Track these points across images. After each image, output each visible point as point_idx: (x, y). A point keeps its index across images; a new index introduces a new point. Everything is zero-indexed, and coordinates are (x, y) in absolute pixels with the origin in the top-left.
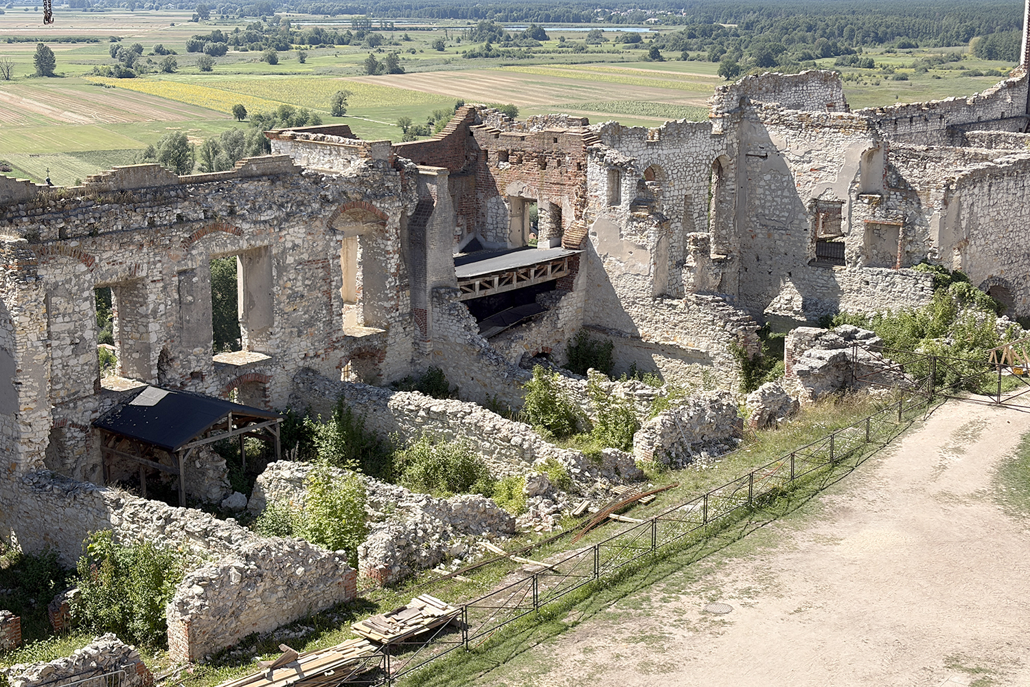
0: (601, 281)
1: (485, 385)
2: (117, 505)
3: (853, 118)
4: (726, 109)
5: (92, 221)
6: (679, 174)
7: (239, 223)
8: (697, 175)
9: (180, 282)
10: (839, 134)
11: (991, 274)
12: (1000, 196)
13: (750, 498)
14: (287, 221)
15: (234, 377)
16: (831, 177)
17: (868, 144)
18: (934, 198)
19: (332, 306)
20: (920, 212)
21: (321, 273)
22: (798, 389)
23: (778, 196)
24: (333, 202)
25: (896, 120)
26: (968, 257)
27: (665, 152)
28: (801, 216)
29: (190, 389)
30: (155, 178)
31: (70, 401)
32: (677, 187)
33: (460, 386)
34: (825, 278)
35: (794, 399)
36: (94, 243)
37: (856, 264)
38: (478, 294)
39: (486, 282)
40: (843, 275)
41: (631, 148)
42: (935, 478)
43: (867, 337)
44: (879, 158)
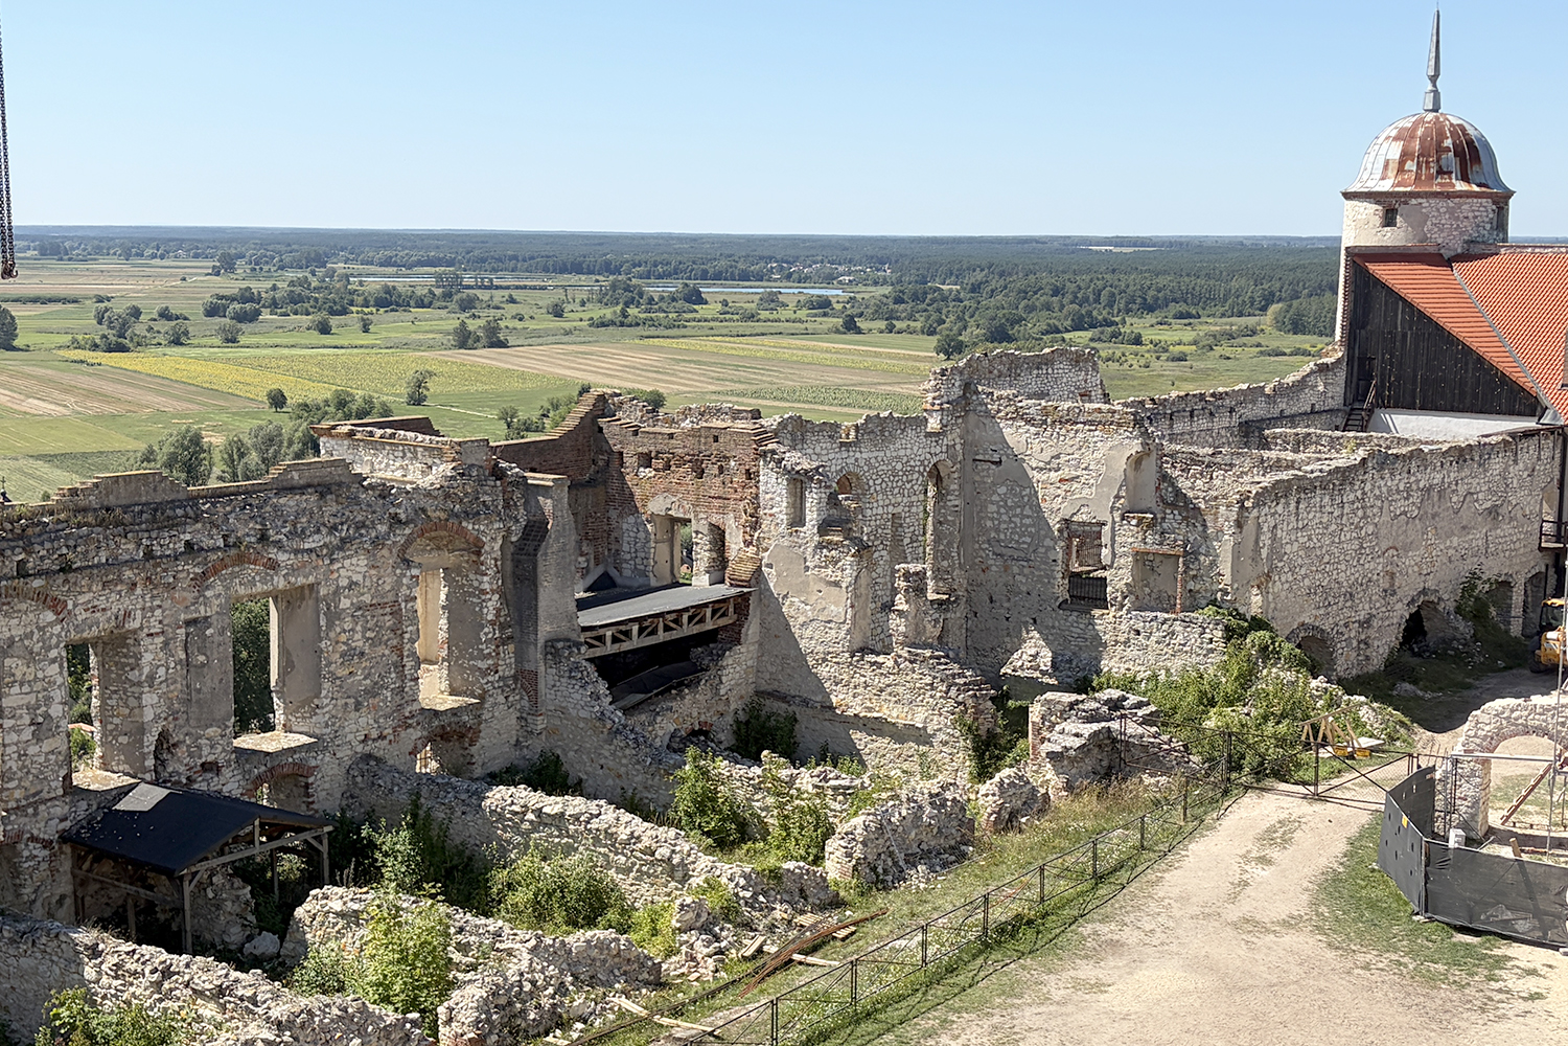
0: (780, 632)
1: (619, 776)
2: (94, 952)
3: (1115, 412)
4: (945, 399)
5: (64, 551)
6: (884, 485)
7: (273, 553)
8: (908, 486)
9: (187, 635)
10: (1097, 433)
11: (1302, 620)
12: (1311, 516)
13: (985, 929)
14: (341, 549)
15: (263, 768)
16: (1086, 491)
17: (1135, 446)
18: (1226, 517)
19: (404, 668)
20: (1206, 538)
21: (389, 621)
22: (1048, 777)
23: (1017, 516)
24: (406, 523)
25: (1171, 415)
26: (1271, 597)
27: (865, 456)
28: (1048, 542)
29: (200, 786)
30: (155, 490)
31: (29, 805)
32: (881, 503)
33: (584, 777)
34: (1082, 626)
35: (1043, 791)
36: (66, 581)
37: (1123, 606)
38: (610, 648)
39: (621, 632)
40: (1105, 621)
41: (818, 450)
42: (1233, 898)
43: (1139, 705)
44: (1150, 465)
